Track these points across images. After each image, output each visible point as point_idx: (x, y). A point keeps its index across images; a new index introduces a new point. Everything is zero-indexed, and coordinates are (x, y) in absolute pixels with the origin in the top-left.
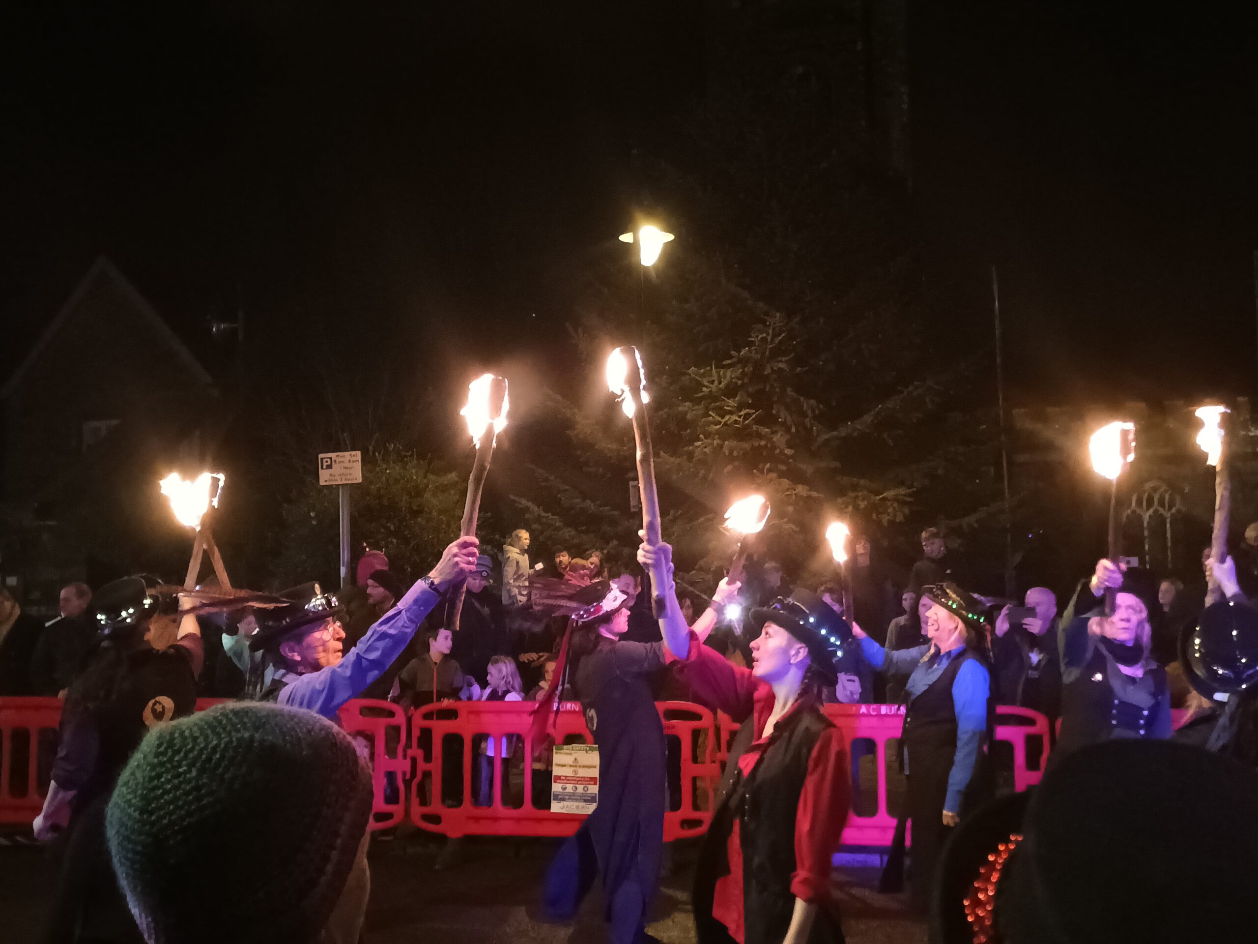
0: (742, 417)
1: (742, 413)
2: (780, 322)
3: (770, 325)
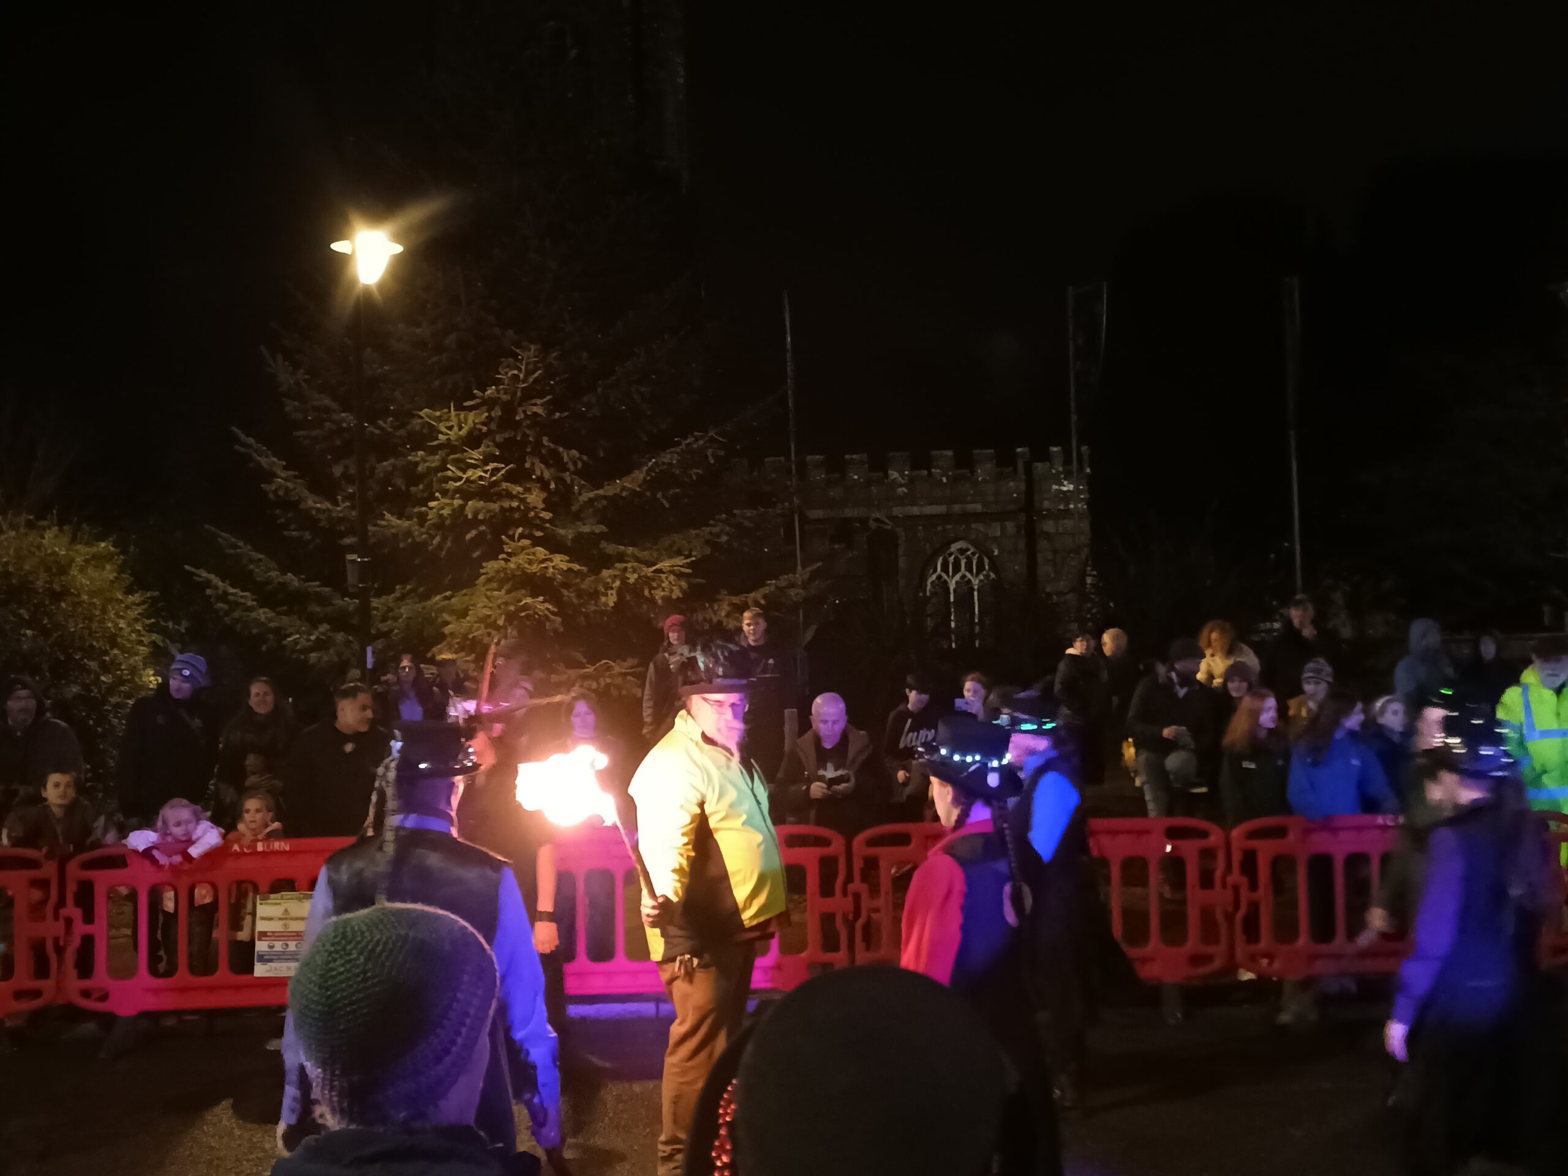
0: (489, 473)
1: (488, 468)
2: (535, 357)
3: (522, 359)
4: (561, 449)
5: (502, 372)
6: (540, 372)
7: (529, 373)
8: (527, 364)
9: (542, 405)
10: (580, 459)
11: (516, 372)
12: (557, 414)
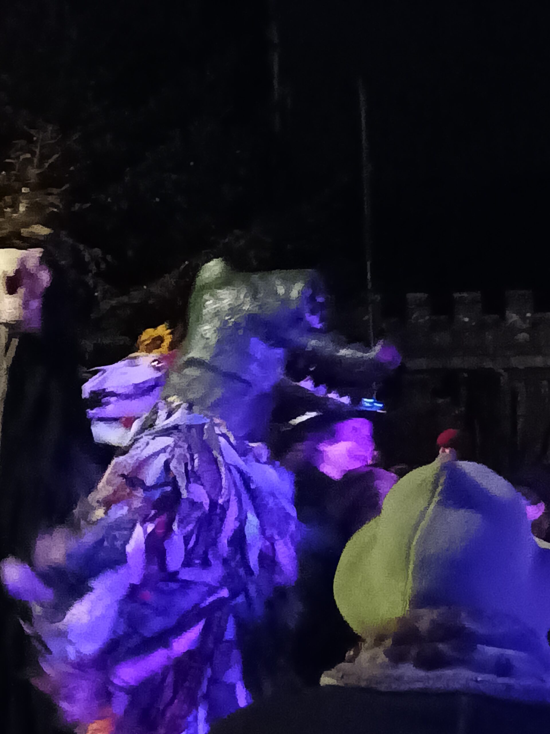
2: (52, 138)
3: (37, 141)
4: (82, 247)
5: (13, 156)
6: (56, 156)
7: (43, 158)
8: (42, 147)
9: (58, 194)
10: (104, 259)
11: (28, 156)
12: (77, 206)
